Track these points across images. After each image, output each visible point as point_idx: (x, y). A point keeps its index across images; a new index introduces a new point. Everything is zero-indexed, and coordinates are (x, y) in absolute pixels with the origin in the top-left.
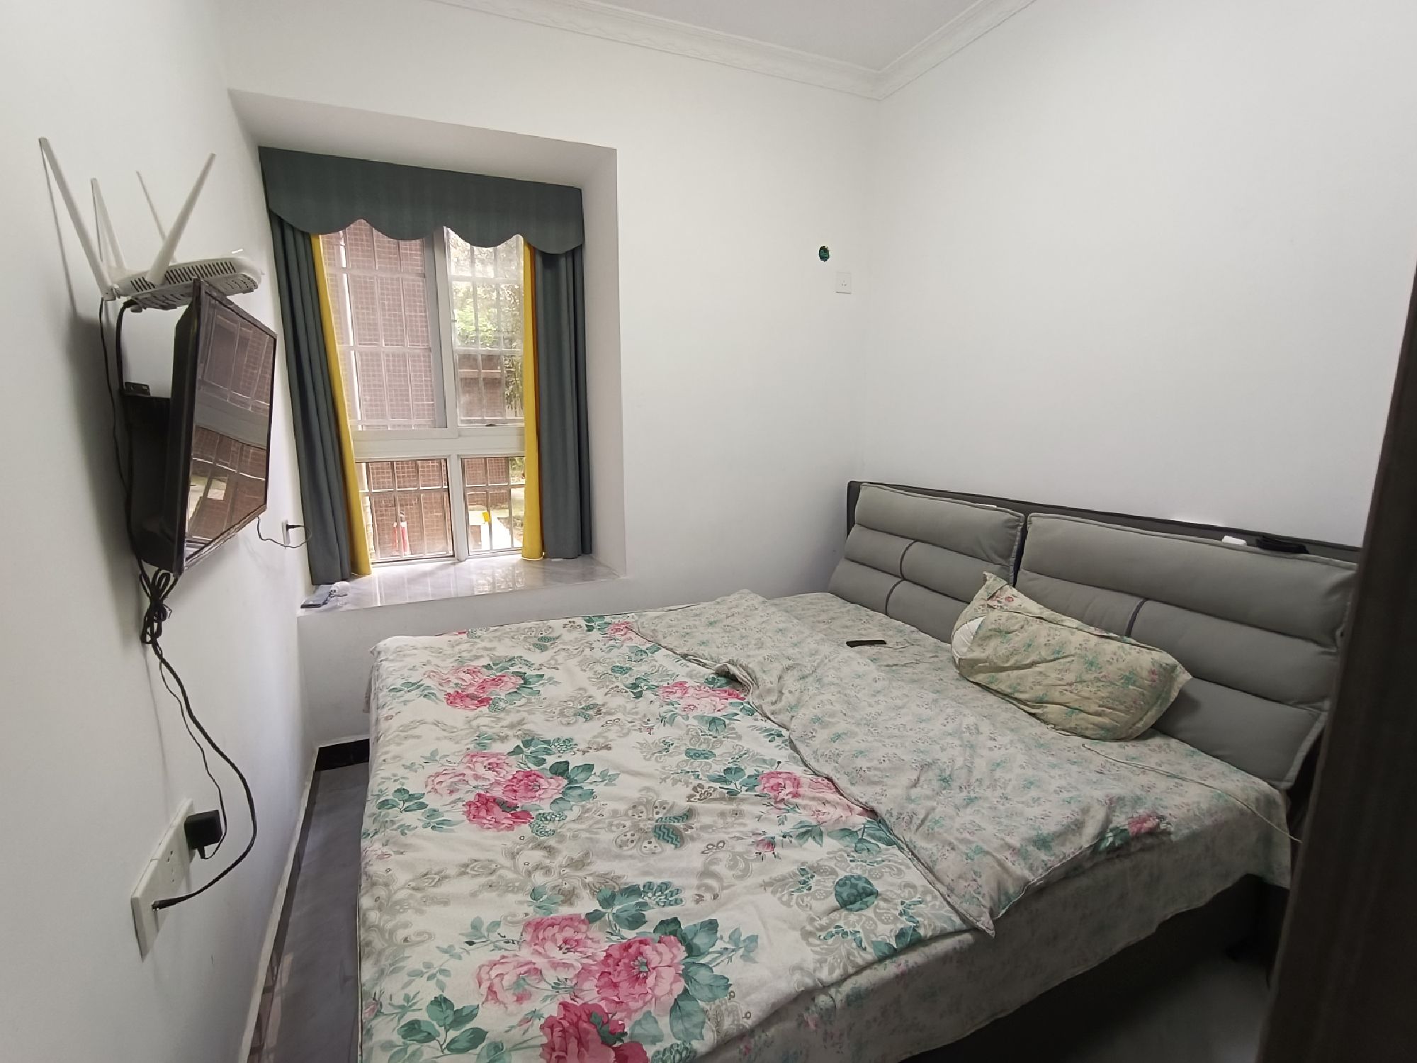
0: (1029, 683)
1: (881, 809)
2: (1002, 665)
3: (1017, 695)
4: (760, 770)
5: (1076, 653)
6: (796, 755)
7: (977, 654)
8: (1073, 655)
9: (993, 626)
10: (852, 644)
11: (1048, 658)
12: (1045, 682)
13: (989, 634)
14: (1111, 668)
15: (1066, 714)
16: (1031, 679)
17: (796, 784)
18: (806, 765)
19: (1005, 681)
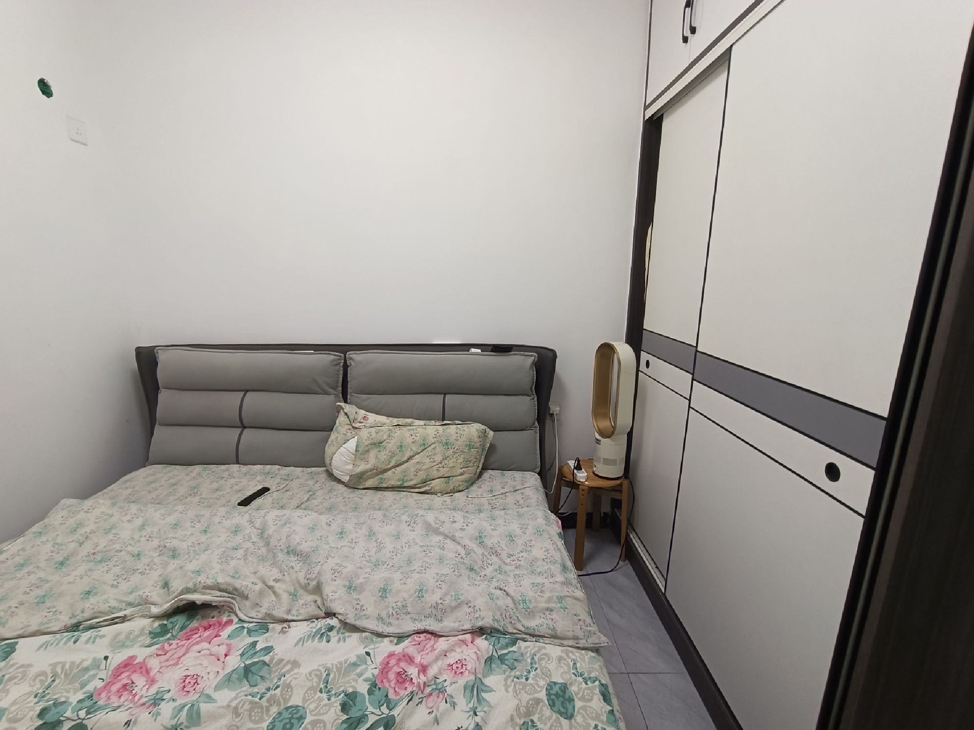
0: (411, 472)
1: (487, 621)
2: (386, 468)
3: (406, 485)
4: (368, 675)
5: (435, 441)
6: (364, 634)
7: (362, 467)
8: (433, 443)
9: (369, 442)
10: (245, 502)
11: (419, 451)
12: (424, 467)
13: (367, 449)
14: (458, 443)
15: (446, 482)
16: (413, 469)
17: (409, 660)
18: (386, 636)
19: (392, 478)
